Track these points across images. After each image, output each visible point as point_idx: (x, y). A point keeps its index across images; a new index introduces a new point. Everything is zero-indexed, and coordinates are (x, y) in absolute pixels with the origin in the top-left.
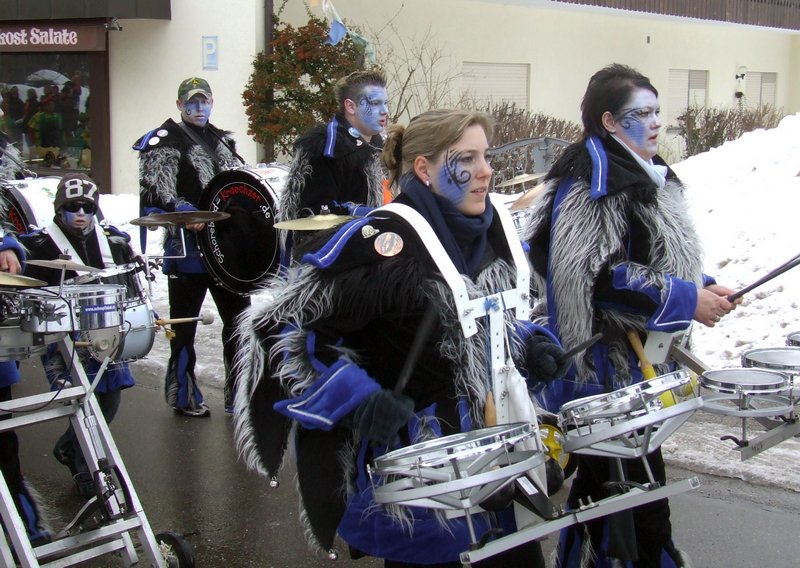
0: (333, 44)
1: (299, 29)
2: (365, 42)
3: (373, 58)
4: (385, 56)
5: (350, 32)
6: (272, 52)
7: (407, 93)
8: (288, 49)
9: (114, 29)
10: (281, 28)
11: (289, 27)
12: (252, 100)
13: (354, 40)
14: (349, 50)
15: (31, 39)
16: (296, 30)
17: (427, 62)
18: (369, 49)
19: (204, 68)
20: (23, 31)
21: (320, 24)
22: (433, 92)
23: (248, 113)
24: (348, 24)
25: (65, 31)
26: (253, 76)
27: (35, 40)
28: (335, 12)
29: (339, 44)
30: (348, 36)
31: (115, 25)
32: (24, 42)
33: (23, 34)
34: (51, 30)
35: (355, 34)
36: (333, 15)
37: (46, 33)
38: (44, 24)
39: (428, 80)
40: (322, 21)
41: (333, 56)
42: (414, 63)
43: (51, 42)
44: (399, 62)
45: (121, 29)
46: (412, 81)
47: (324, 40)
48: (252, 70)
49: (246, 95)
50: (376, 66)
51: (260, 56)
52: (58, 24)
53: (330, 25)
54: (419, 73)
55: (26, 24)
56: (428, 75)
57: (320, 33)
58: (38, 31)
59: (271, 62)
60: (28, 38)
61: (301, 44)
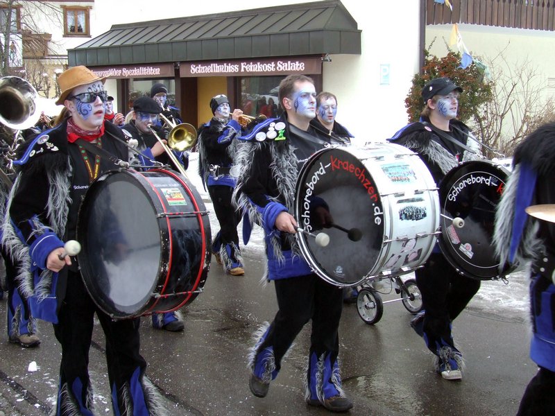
0: (463, 68)
1: (442, 59)
2: (484, 66)
3: (489, 77)
4: (497, 75)
5: (474, 60)
6: (424, 73)
7: (511, 99)
8: (434, 72)
9: (327, 60)
10: (430, 58)
11: (435, 57)
12: (410, 104)
13: (477, 65)
14: (473, 71)
15: (278, 68)
16: (440, 60)
17: (525, 78)
18: (487, 71)
19: (381, 84)
20: (273, 63)
21: (455, 56)
22: (528, 98)
23: (408, 112)
24: (473, 55)
25: (297, 63)
26: (412, 89)
27: (279, 68)
28: (465, 48)
29: (468, 68)
30: (473, 63)
31: (328, 58)
32: (273, 70)
33: (273, 65)
34: (289, 62)
35: (478, 62)
36: (464, 50)
37: (286, 64)
38: (285, 58)
39: (526, 90)
40: (456, 53)
41: (463, 76)
42: (516, 80)
43: (289, 69)
44: (506, 79)
45: (331, 61)
46: (514, 91)
47: (458, 65)
48: (411, 85)
49: (407, 101)
50: (491, 82)
51: (416, 76)
52: (293, 58)
53: (461, 56)
54: (519, 86)
55: (275, 59)
56: (526, 87)
57: (455, 61)
58: (281, 63)
59: (423, 80)
60: (275, 67)
61: (443, 68)
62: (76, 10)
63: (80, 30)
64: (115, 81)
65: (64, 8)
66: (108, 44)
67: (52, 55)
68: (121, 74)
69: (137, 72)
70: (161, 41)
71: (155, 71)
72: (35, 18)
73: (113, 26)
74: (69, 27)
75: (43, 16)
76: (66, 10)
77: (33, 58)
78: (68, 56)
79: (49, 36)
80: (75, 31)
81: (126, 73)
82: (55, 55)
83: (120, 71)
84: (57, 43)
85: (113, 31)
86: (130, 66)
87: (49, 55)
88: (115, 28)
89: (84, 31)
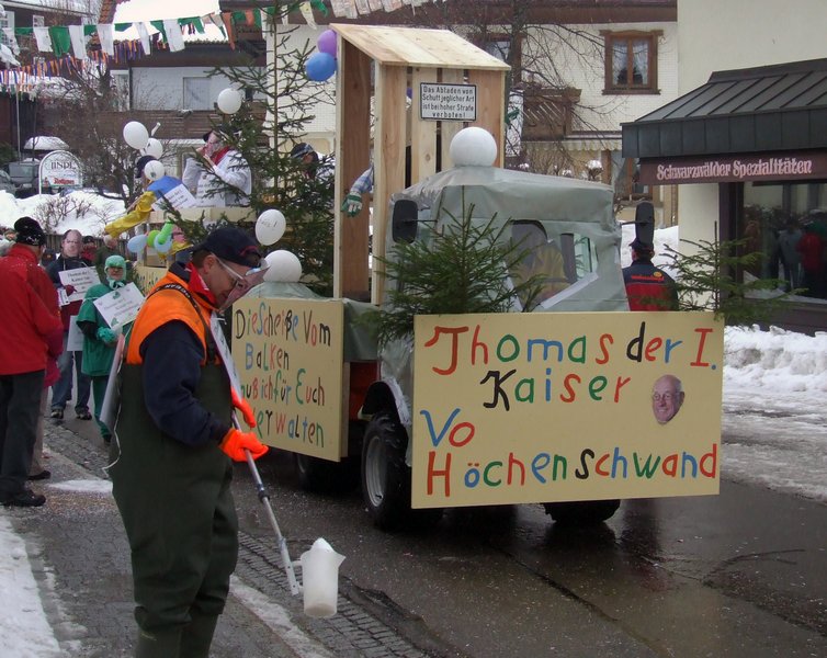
62: (631, 38)
63: (637, 78)
64: (716, 186)
65: (608, 35)
66: (703, 112)
67: (588, 133)
68: (731, 173)
69: (762, 168)
70: (817, 103)
71: (804, 167)
72: (558, 60)
73: (715, 75)
74: (616, 75)
75: (573, 56)
76: (611, 39)
77: (551, 139)
78: (622, 132)
79: (577, 93)
80: (626, 81)
81: (741, 169)
82: (592, 132)
83: (728, 167)
84: (599, 110)
85: (715, 84)
86: (749, 156)
87: (577, 133)
88: (718, 78)
89: (645, 81)
